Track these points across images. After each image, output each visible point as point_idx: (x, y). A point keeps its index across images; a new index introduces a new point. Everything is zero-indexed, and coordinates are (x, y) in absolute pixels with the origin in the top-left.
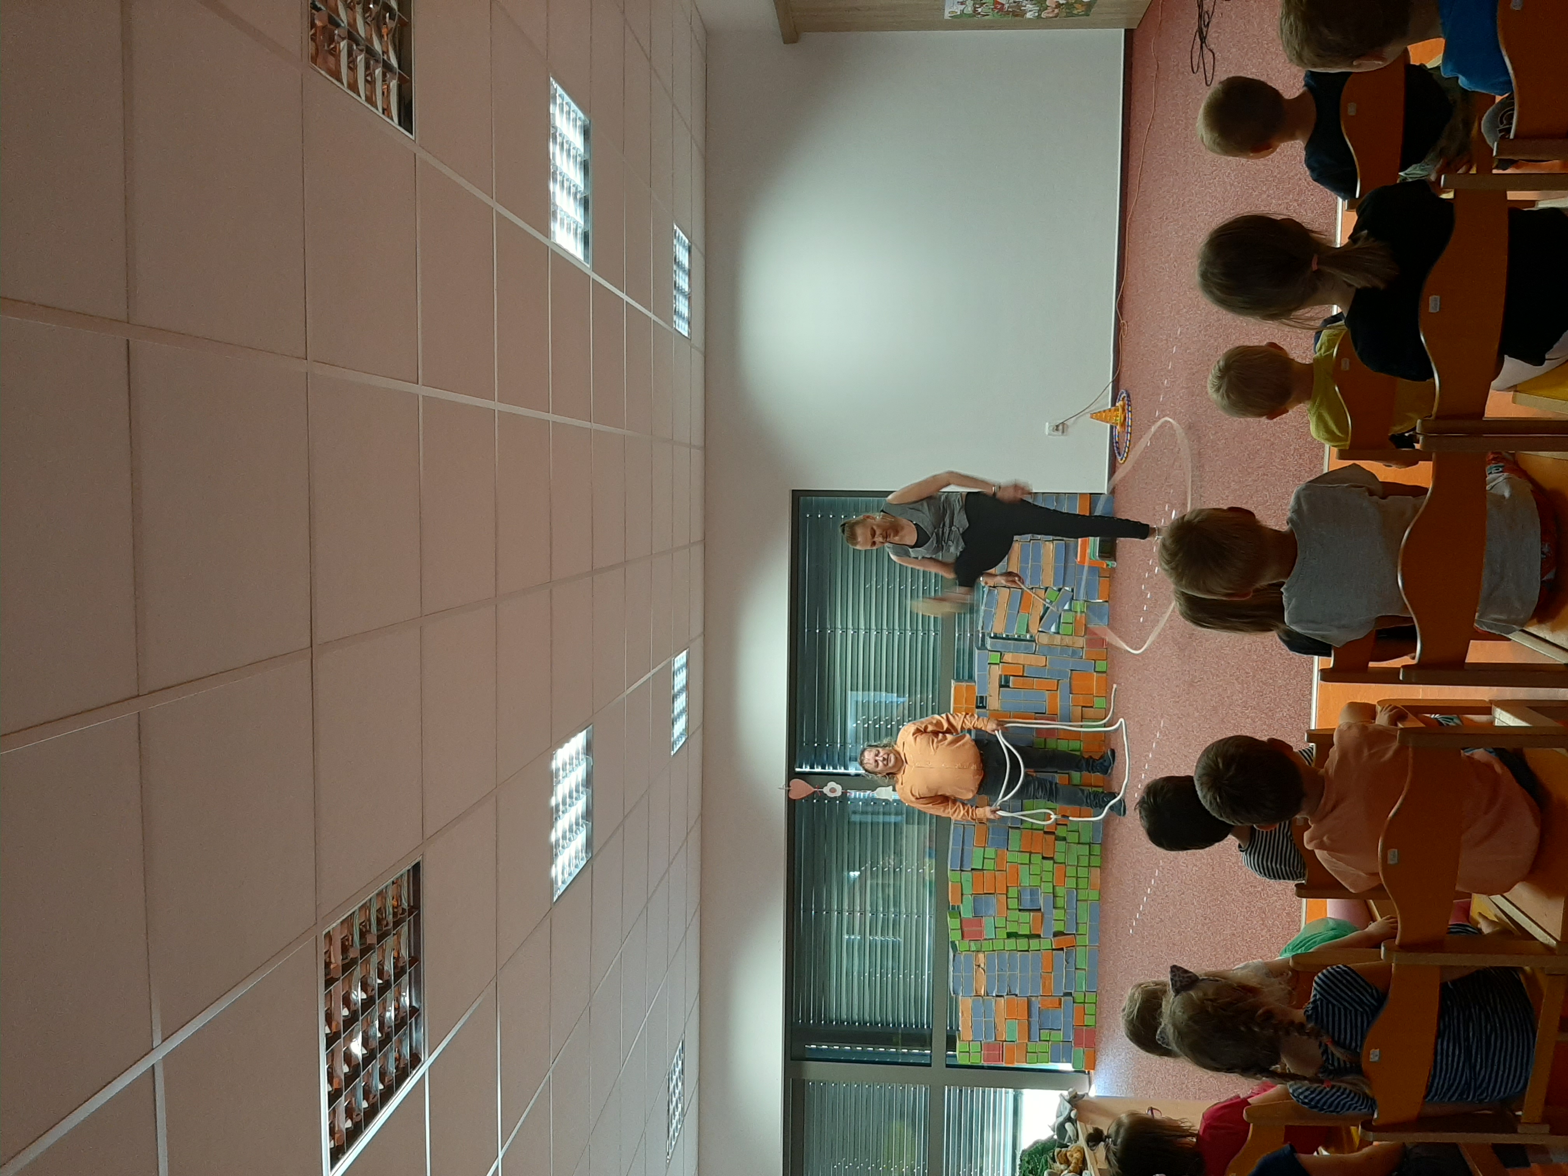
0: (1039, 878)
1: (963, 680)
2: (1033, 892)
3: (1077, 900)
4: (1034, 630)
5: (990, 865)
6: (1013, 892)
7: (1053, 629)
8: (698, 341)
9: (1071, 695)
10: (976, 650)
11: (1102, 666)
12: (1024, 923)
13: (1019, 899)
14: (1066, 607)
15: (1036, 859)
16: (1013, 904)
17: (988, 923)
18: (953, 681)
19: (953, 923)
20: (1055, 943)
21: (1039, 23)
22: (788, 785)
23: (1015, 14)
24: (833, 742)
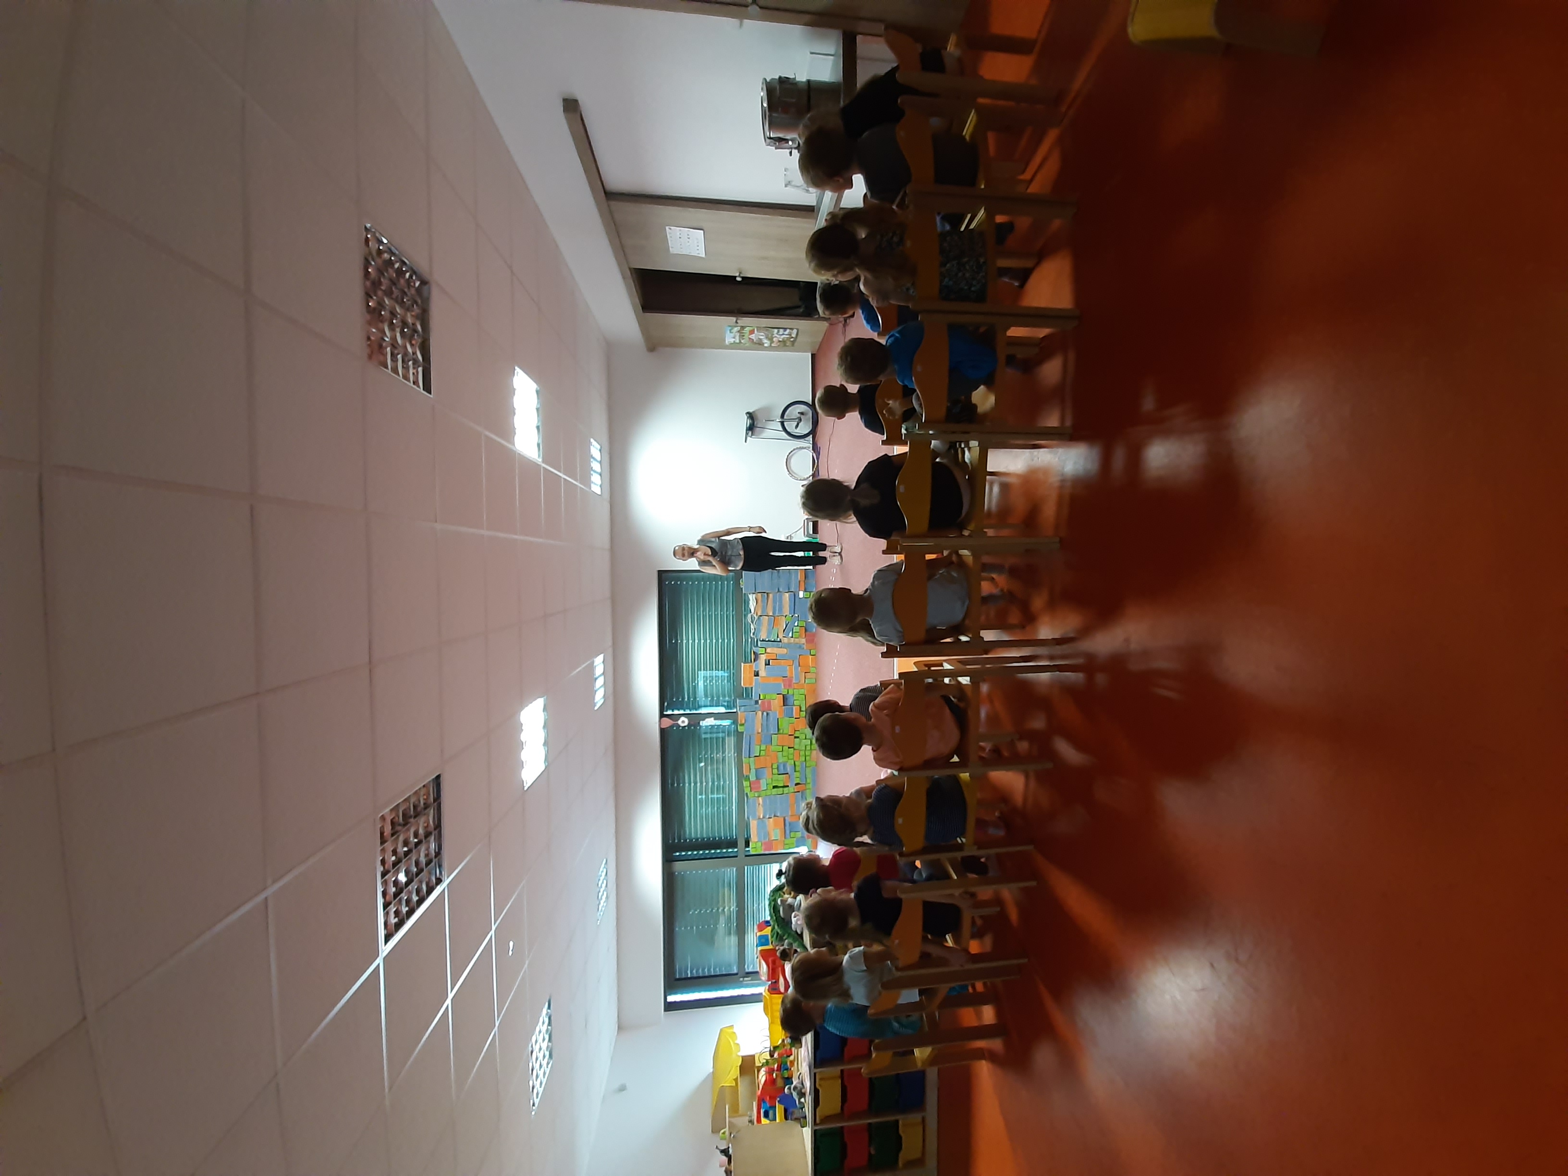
0: (787, 757)
1: (748, 663)
2: (784, 766)
3: (806, 767)
4: (781, 636)
5: (763, 753)
6: (775, 766)
7: (790, 635)
8: (607, 496)
9: (799, 668)
11: (813, 652)
12: (781, 780)
13: (778, 768)
14: (796, 624)
15: (786, 748)
16: (775, 771)
17: (763, 782)
18: (742, 664)
19: (746, 784)
20: (796, 788)
21: (770, 348)
22: (660, 721)
23: (760, 344)
24: (683, 698)
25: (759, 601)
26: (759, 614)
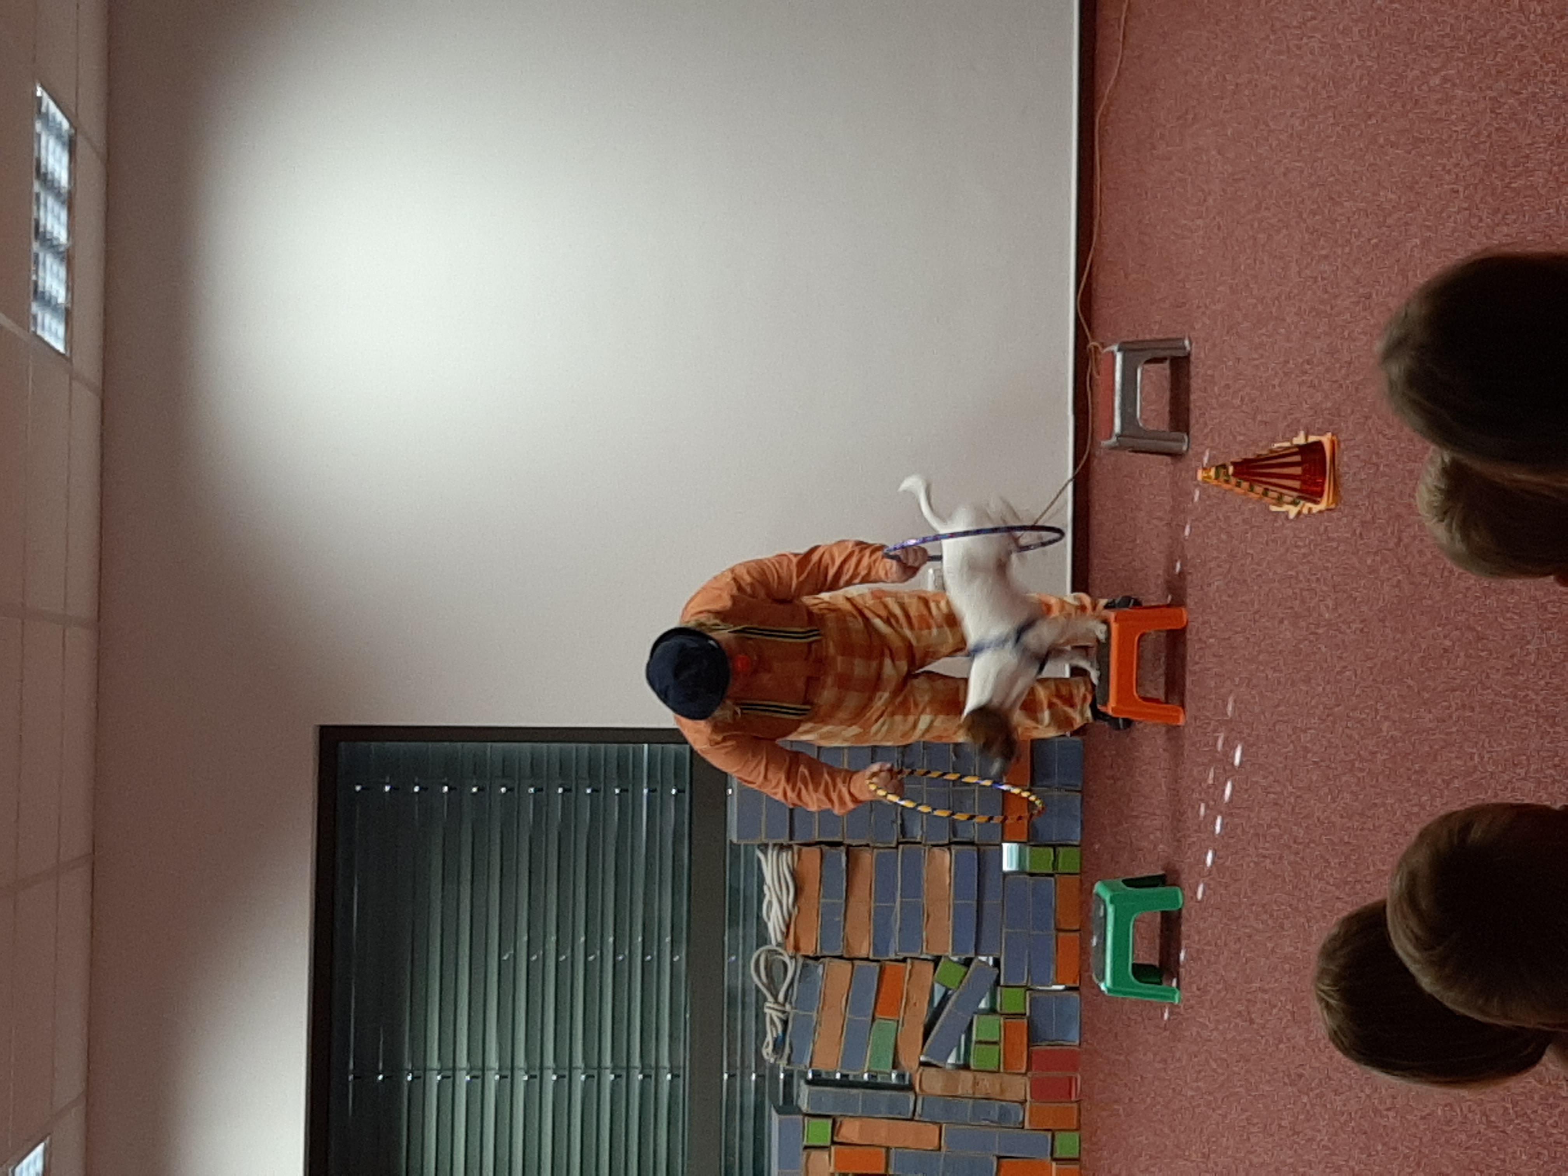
4: (908, 1061)
7: (954, 1058)
10: (775, 1117)
11: (1067, 1144)
14: (983, 1005)
25: (812, 887)
26: (809, 947)
